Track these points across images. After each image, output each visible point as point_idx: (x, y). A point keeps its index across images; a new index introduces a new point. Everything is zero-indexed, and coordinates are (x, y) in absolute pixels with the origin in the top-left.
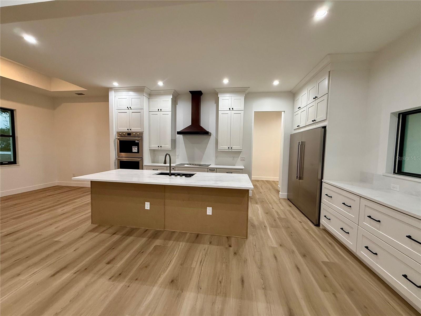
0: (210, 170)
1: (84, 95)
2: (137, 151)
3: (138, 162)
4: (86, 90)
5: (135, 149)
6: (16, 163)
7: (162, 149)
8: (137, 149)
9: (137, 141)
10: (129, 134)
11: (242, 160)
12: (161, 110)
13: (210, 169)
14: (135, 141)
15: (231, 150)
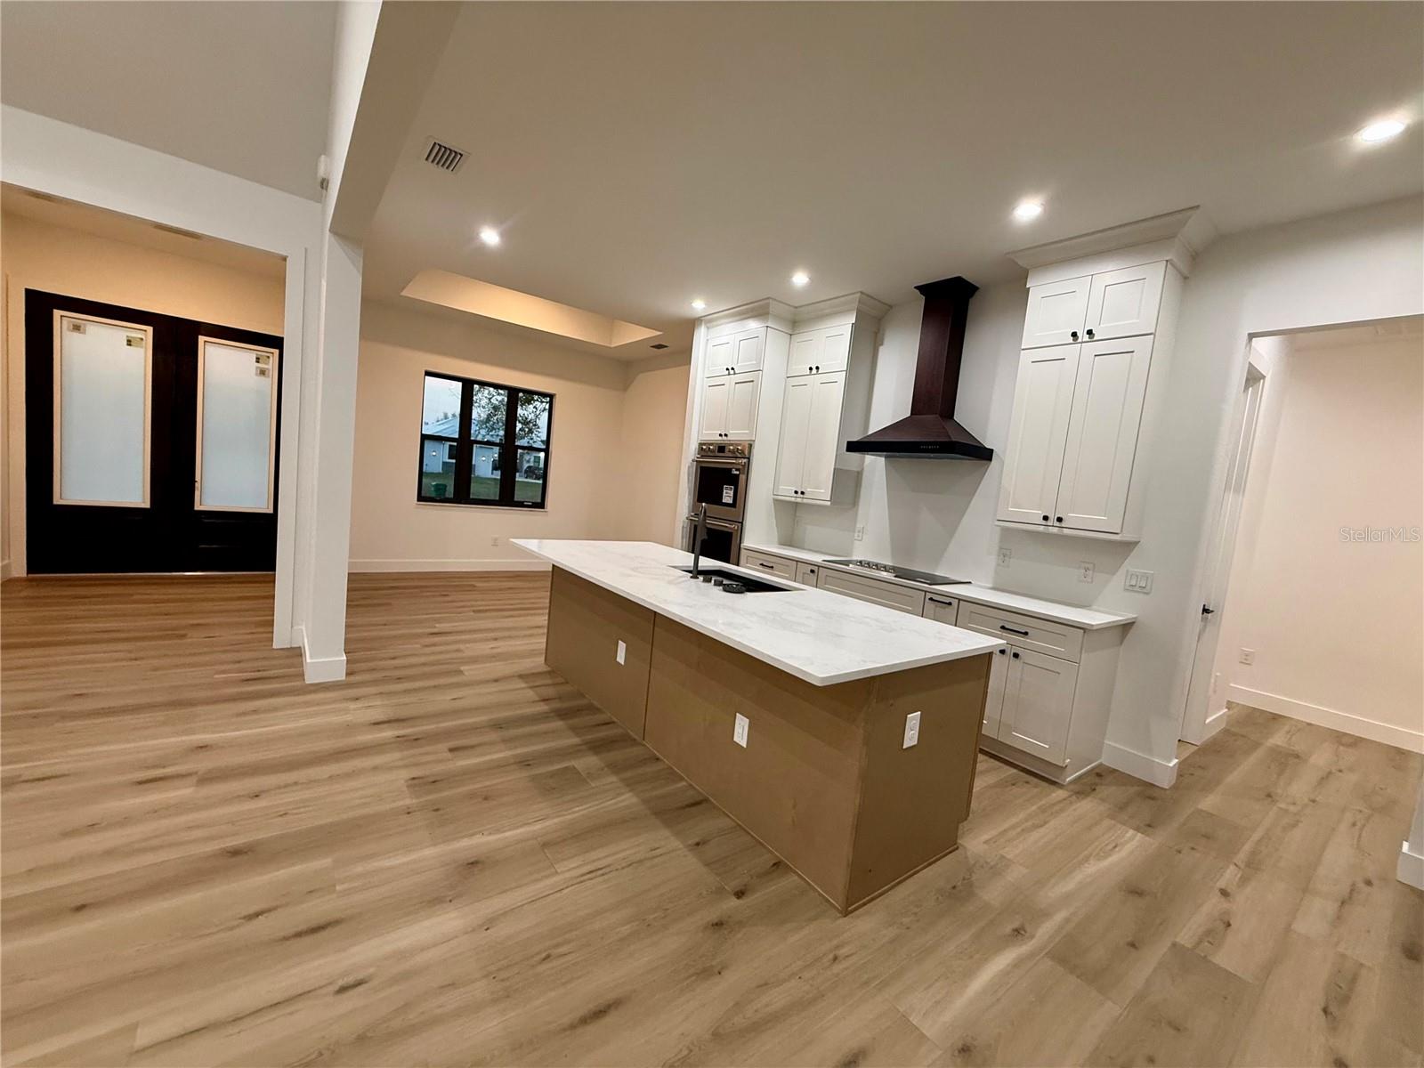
0: (931, 599)
1: (666, 347)
2: (731, 502)
3: (730, 535)
4: (659, 333)
5: (728, 496)
6: (543, 508)
7: (805, 501)
8: (732, 493)
9: (737, 470)
10: (721, 449)
11: (1131, 588)
12: (817, 368)
13: (935, 597)
14: (731, 470)
15: (1055, 530)
